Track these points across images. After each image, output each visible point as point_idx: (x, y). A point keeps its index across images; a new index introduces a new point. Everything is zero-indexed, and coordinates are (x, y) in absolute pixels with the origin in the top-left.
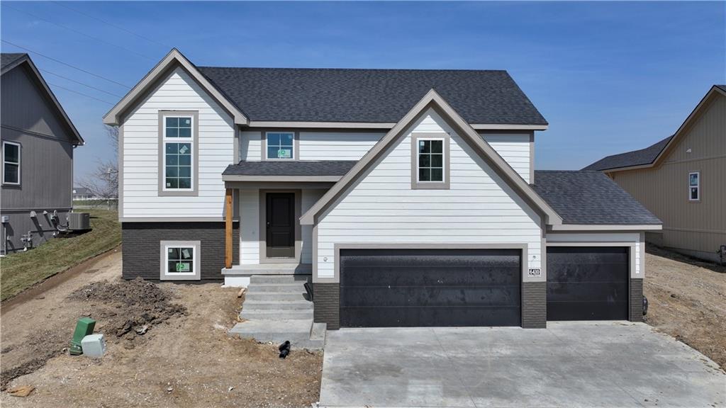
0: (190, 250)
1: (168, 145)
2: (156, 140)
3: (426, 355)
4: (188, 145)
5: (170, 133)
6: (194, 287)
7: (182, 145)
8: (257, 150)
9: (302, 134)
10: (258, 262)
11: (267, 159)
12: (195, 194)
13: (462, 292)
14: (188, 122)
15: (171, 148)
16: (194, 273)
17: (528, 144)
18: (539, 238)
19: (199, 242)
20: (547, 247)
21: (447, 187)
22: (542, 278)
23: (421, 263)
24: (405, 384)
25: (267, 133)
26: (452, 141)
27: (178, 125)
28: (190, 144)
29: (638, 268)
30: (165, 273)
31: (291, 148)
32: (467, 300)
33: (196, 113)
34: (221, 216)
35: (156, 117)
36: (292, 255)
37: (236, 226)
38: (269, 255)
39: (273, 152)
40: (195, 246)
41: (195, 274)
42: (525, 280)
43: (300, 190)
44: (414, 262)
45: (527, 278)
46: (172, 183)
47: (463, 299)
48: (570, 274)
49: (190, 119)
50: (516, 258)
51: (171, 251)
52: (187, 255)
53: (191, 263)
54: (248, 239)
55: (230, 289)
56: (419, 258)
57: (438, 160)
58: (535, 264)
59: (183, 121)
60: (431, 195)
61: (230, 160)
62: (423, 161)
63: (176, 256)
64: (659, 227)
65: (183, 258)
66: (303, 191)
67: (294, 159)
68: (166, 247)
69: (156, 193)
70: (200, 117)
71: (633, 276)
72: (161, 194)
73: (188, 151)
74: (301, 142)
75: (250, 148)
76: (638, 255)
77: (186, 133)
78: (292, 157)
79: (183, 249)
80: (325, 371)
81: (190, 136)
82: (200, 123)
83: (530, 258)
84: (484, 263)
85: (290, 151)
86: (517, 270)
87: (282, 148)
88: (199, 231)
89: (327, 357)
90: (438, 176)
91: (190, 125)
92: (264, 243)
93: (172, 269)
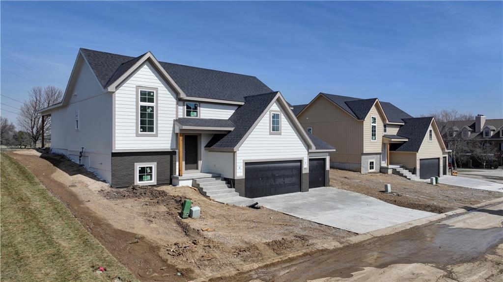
0: (151, 168)
2: (135, 103)
7: (149, 107)
8: (182, 112)
9: (201, 104)
11: (186, 117)
12: (156, 136)
13: (284, 180)
14: (152, 94)
15: (143, 108)
16: (153, 181)
18: (307, 155)
19: (156, 163)
20: (310, 159)
21: (280, 134)
22: (307, 171)
23: (271, 167)
24: (309, 210)
25: (186, 103)
28: (153, 107)
29: (328, 166)
30: (137, 182)
31: (197, 112)
32: (285, 182)
33: (157, 89)
34: (170, 148)
35: (135, 89)
37: (175, 153)
38: (186, 169)
39: (188, 114)
40: (154, 165)
43: (201, 134)
44: (269, 167)
45: (303, 171)
46: (144, 129)
47: (284, 182)
49: (153, 92)
50: (299, 164)
51: (140, 169)
52: (149, 171)
53: (151, 176)
56: (271, 165)
57: (278, 123)
58: (306, 166)
59: (149, 93)
60: (276, 138)
62: (273, 123)
64: (335, 150)
65: (147, 173)
66: (202, 135)
67: (198, 117)
68: (138, 166)
69: (135, 135)
70: (159, 92)
71: (326, 169)
72: (138, 135)
73: (152, 111)
74: (201, 109)
76: (328, 161)
77: (151, 100)
78: (197, 116)
79: (147, 167)
80: (279, 211)
81: (153, 102)
82: (159, 95)
83: (304, 163)
84: (290, 166)
85: (196, 113)
86: (300, 169)
87: (193, 111)
88: (155, 157)
89: (268, 207)
90: (278, 129)
91: (153, 96)
92: (184, 162)
93: (141, 179)
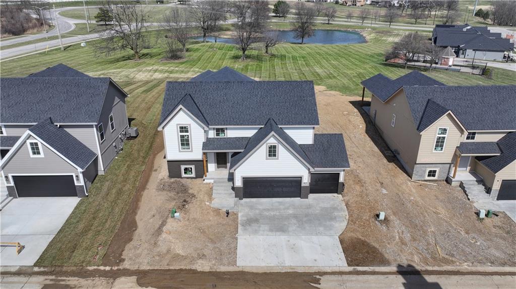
0: (191, 168)
1: (181, 136)
2: (176, 134)
3: (267, 214)
4: (188, 136)
5: (181, 132)
6: (193, 180)
7: (186, 135)
8: (212, 134)
9: (228, 129)
10: (214, 170)
11: (216, 137)
12: (192, 151)
15: (182, 137)
17: (312, 130)
18: (307, 175)
20: (312, 173)
21: (278, 159)
22: (308, 185)
24: (260, 227)
25: (215, 129)
26: (280, 145)
27: (183, 129)
29: (341, 180)
30: (184, 175)
32: (284, 190)
33: (190, 124)
34: (201, 158)
35: (176, 126)
36: (226, 167)
37: (207, 161)
38: (218, 167)
39: (218, 135)
40: (193, 167)
41: (193, 175)
42: (302, 185)
45: (303, 185)
46: (183, 148)
47: (282, 190)
48: (319, 180)
49: (188, 127)
50: (300, 179)
52: (190, 169)
53: (192, 172)
54: (210, 163)
55: (207, 184)
56: (269, 179)
57: (275, 151)
58: (306, 181)
59: (185, 127)
60: (272, 162)
61: (204, 140)
62: (270, 151)
63: (186, 169)
68: (183, 167)
69: (178, 151)
70: (191, 126)
71: (339, 181)
72: (180, 152)
73: (188, 137)
74: (228, 131)
75: (209, 133)
76: (342, 176)
77: (187, 131)
78: (225, 136)
80: (239, 222)
82: (192, 128)
83: (304, 179)
84: (289, 180)
85: (224, 134)
86: (300, 181)
87: (221, 133)
88: (193, 162)
89: (240, 215)
90: (275, 155)
91: (188, 129)
92: (216, 164)
93: (185, 173)
